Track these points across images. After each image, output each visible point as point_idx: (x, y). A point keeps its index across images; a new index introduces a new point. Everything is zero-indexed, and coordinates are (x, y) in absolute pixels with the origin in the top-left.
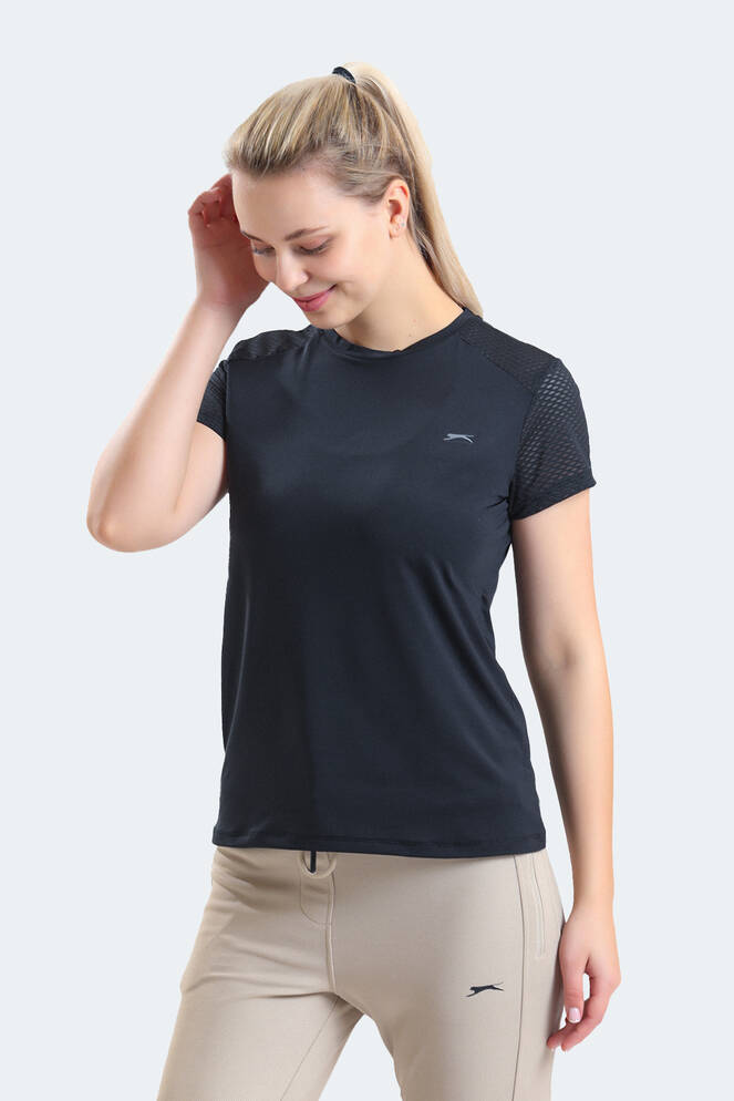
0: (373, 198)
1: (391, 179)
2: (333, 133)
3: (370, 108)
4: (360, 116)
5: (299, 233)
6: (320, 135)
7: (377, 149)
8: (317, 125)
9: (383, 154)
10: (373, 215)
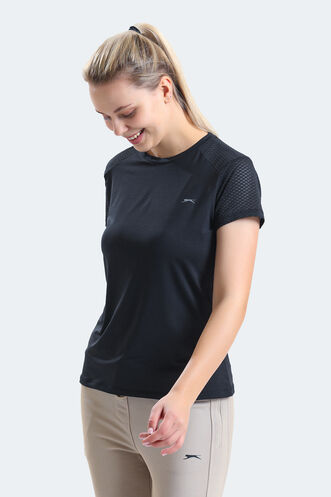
0: (153, 87)
1: (162, 76)
2: (129, 60)
3: (147, 45)
4: (141, 49)
5: (120, 109)
6: (122, 61)
7: (151, 64)
8: (121, 57)
9: (155, 66)
10: (155, 95)
